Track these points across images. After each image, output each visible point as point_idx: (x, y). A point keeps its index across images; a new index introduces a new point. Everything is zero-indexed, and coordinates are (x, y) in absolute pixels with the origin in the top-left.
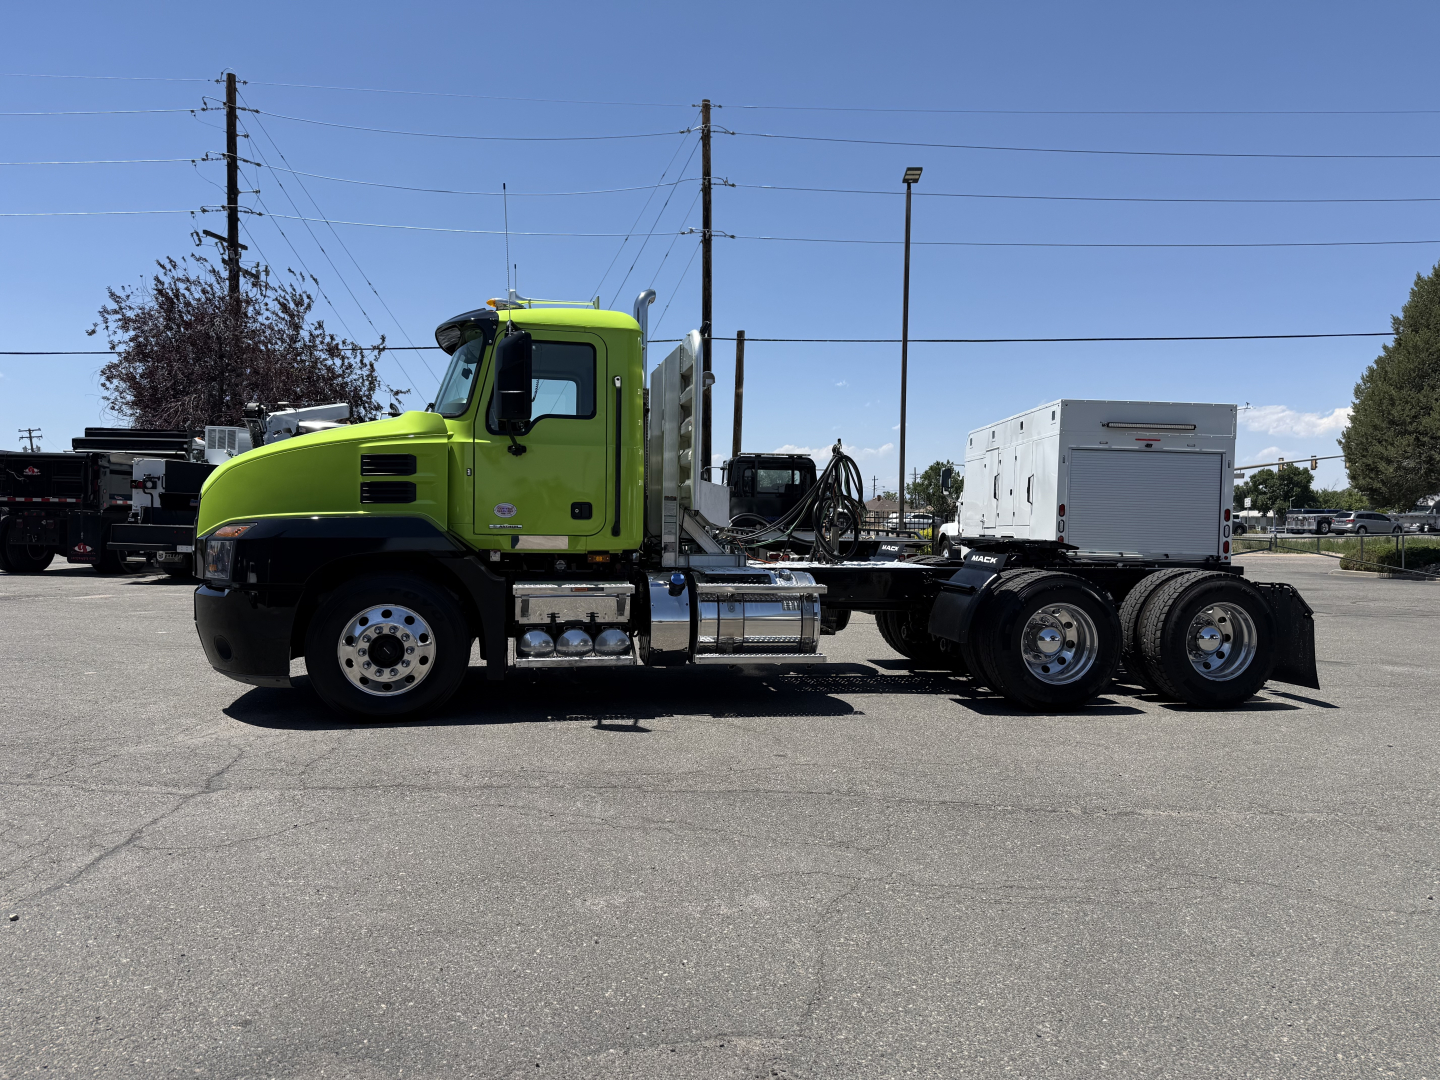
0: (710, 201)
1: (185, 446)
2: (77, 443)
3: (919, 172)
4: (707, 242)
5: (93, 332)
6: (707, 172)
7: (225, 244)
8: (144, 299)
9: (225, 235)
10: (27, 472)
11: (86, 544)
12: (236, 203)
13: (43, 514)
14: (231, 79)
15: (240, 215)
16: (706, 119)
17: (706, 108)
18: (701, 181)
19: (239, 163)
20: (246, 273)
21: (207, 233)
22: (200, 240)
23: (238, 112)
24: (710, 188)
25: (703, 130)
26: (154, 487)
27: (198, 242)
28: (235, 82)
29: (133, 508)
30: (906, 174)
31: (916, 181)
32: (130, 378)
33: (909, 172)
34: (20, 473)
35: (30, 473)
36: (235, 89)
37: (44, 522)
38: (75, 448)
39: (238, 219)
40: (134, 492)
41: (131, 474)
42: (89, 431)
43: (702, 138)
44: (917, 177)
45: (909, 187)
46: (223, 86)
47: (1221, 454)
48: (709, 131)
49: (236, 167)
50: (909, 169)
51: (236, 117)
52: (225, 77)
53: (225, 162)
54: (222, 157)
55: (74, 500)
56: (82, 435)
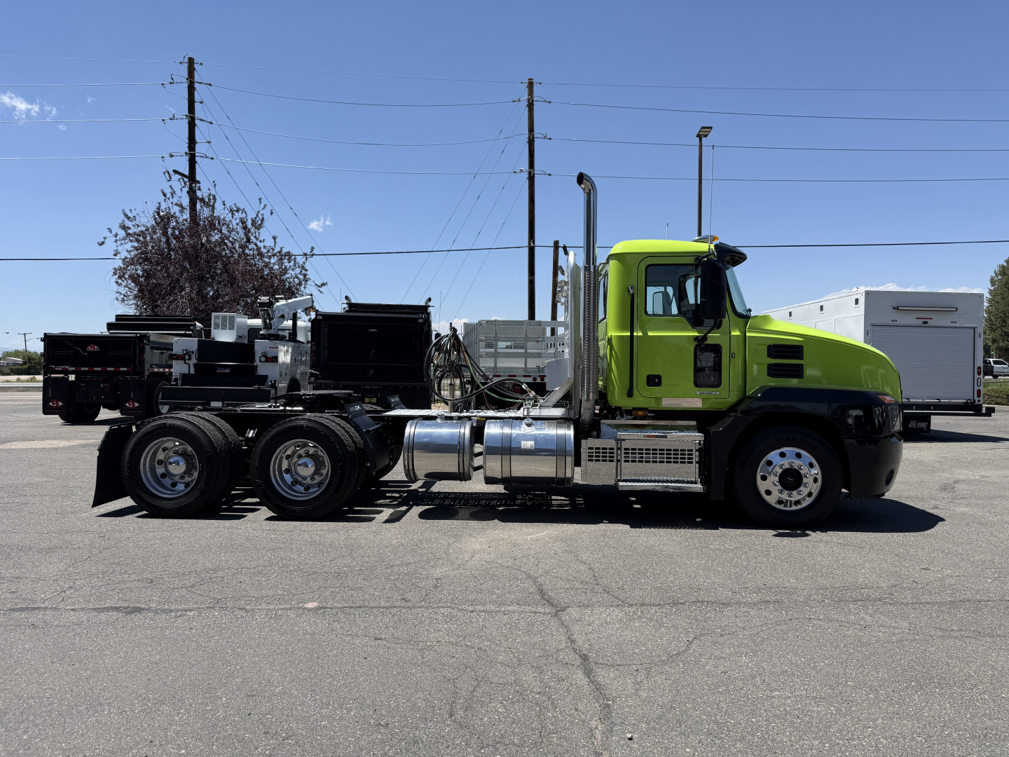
0: (534, 150)
1: (192, 328)
2: (110, 326)
3: (709, 130)
4: (531, 179)
5: (103, 243)
6: (531, 130)
7: (186, 180)
8: (146, 220)
9: (187, 173)
10: (90, 348)
11: (134, 401)
12: (194, 150)
13: (101, 379)
14: (191, 61)
15: (197, 159)
16: (531, 92)
17: (531, 85)
18: (527, 136)
19: (197, 122)
20: (202, 200)
21: (175, 172)
22: (170, 177)
23: (196, 85)
24: (533, 141)
25: (529, 100)
26: (190, 359)
27: (168, 179)
28: (194, 63)
29: (174, 374)
30: (700, 131)
31: (706, 136)
32: (134, 278)
33: (703, 130)
34: (84, 349)
35: (91, 349)
36: (194, 69)
37: (102, 386)
38: (109, 329)
39: (196, 162)
40: (174, 362)
41: (172, 349)
42: (118, 317)
43: (527, 105)
44: (707, 133)
45: (701, 140)
46: (186, 66)
47: (974, 328)
48: (533, 101)
49: (195, 125)
50: (703, 128)
51: (194, 89)
52: (186, 60)
53: (187, 121)
54: (185, 117)
55: (125, 369)
56: (113, 320)
